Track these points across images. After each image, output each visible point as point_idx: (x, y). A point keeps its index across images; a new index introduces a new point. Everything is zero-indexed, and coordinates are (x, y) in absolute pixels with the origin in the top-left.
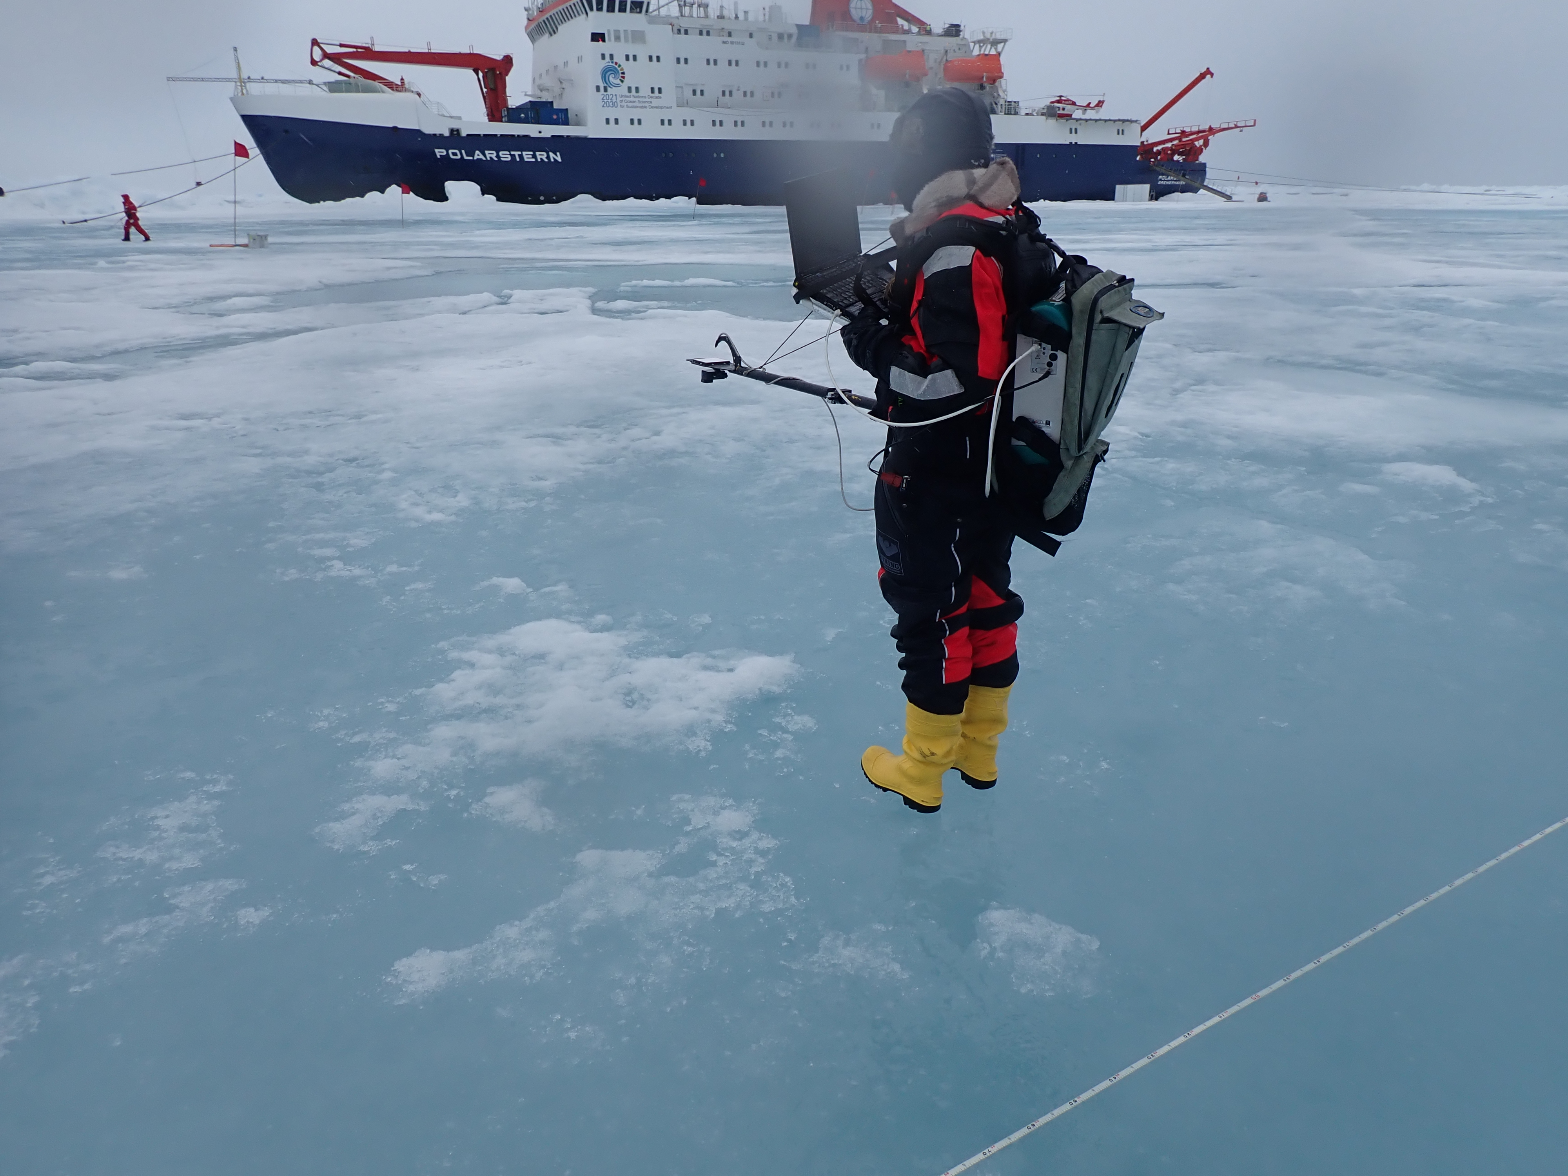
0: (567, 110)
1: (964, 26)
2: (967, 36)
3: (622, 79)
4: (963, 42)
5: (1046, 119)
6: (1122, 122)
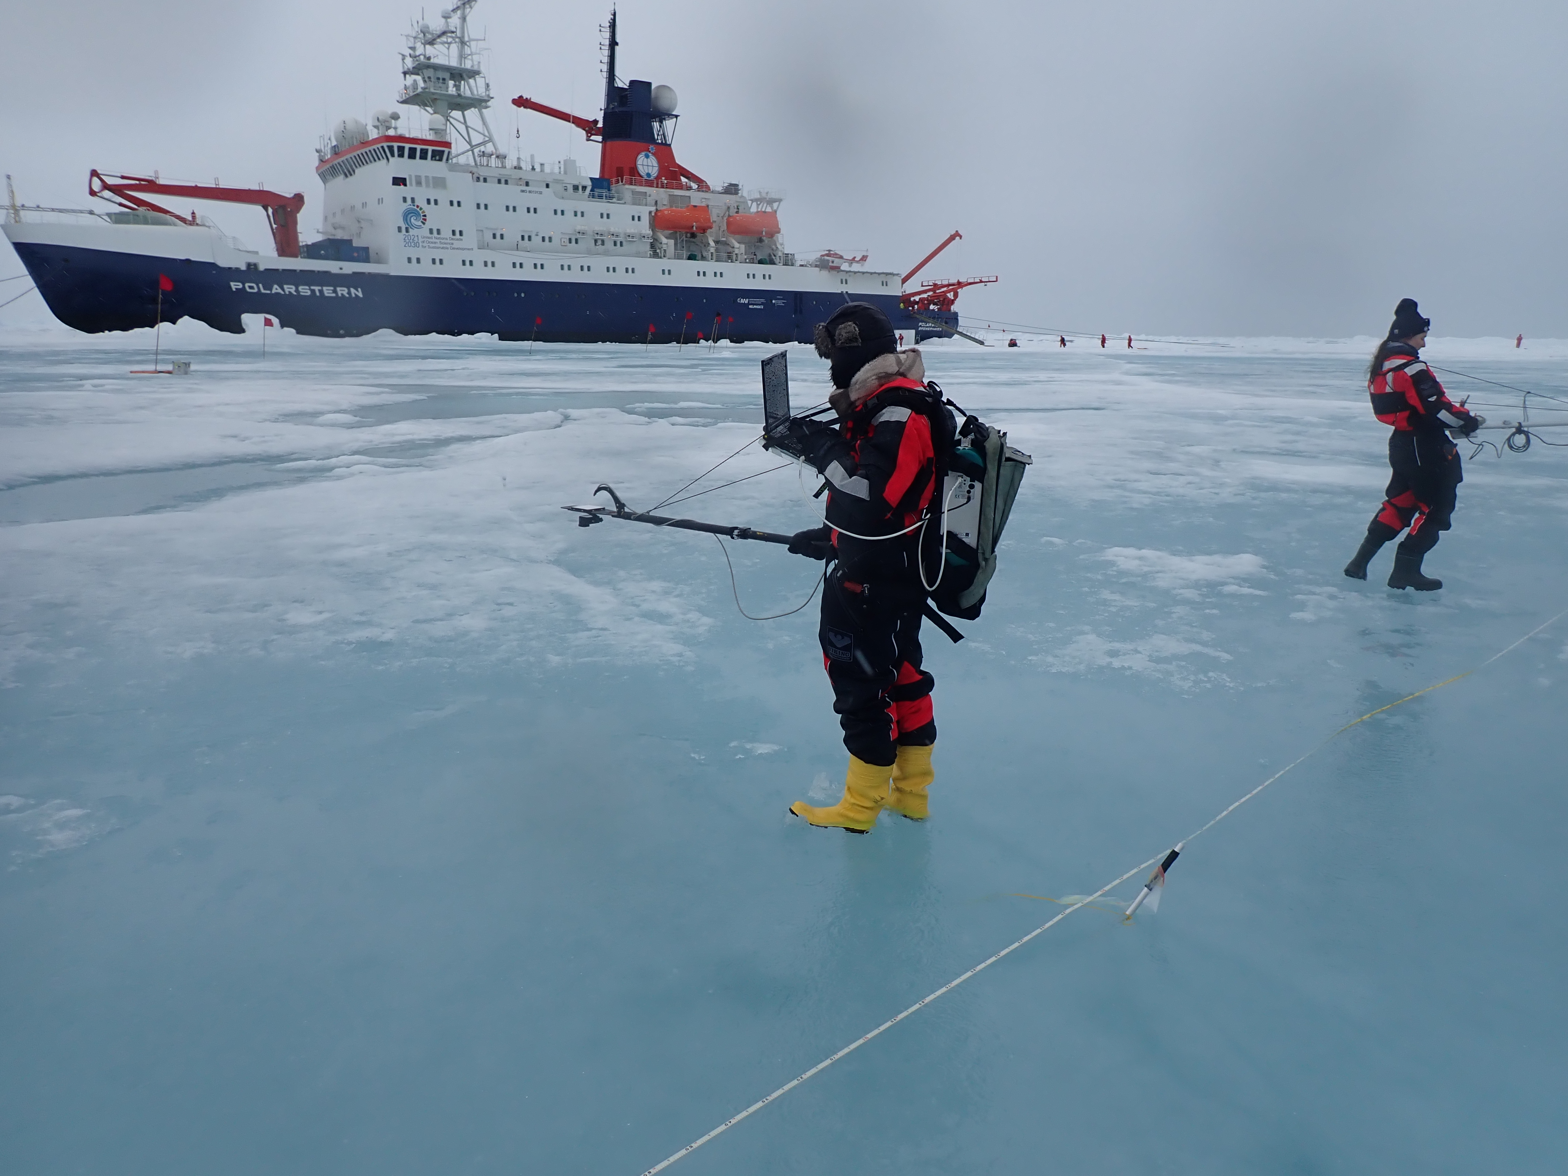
0: (368, 248)
1: (742, 186)
2: (745, 194)
3: (423, 221)
4: (742, 200)
5: (820, 270)
6: (886, 275)
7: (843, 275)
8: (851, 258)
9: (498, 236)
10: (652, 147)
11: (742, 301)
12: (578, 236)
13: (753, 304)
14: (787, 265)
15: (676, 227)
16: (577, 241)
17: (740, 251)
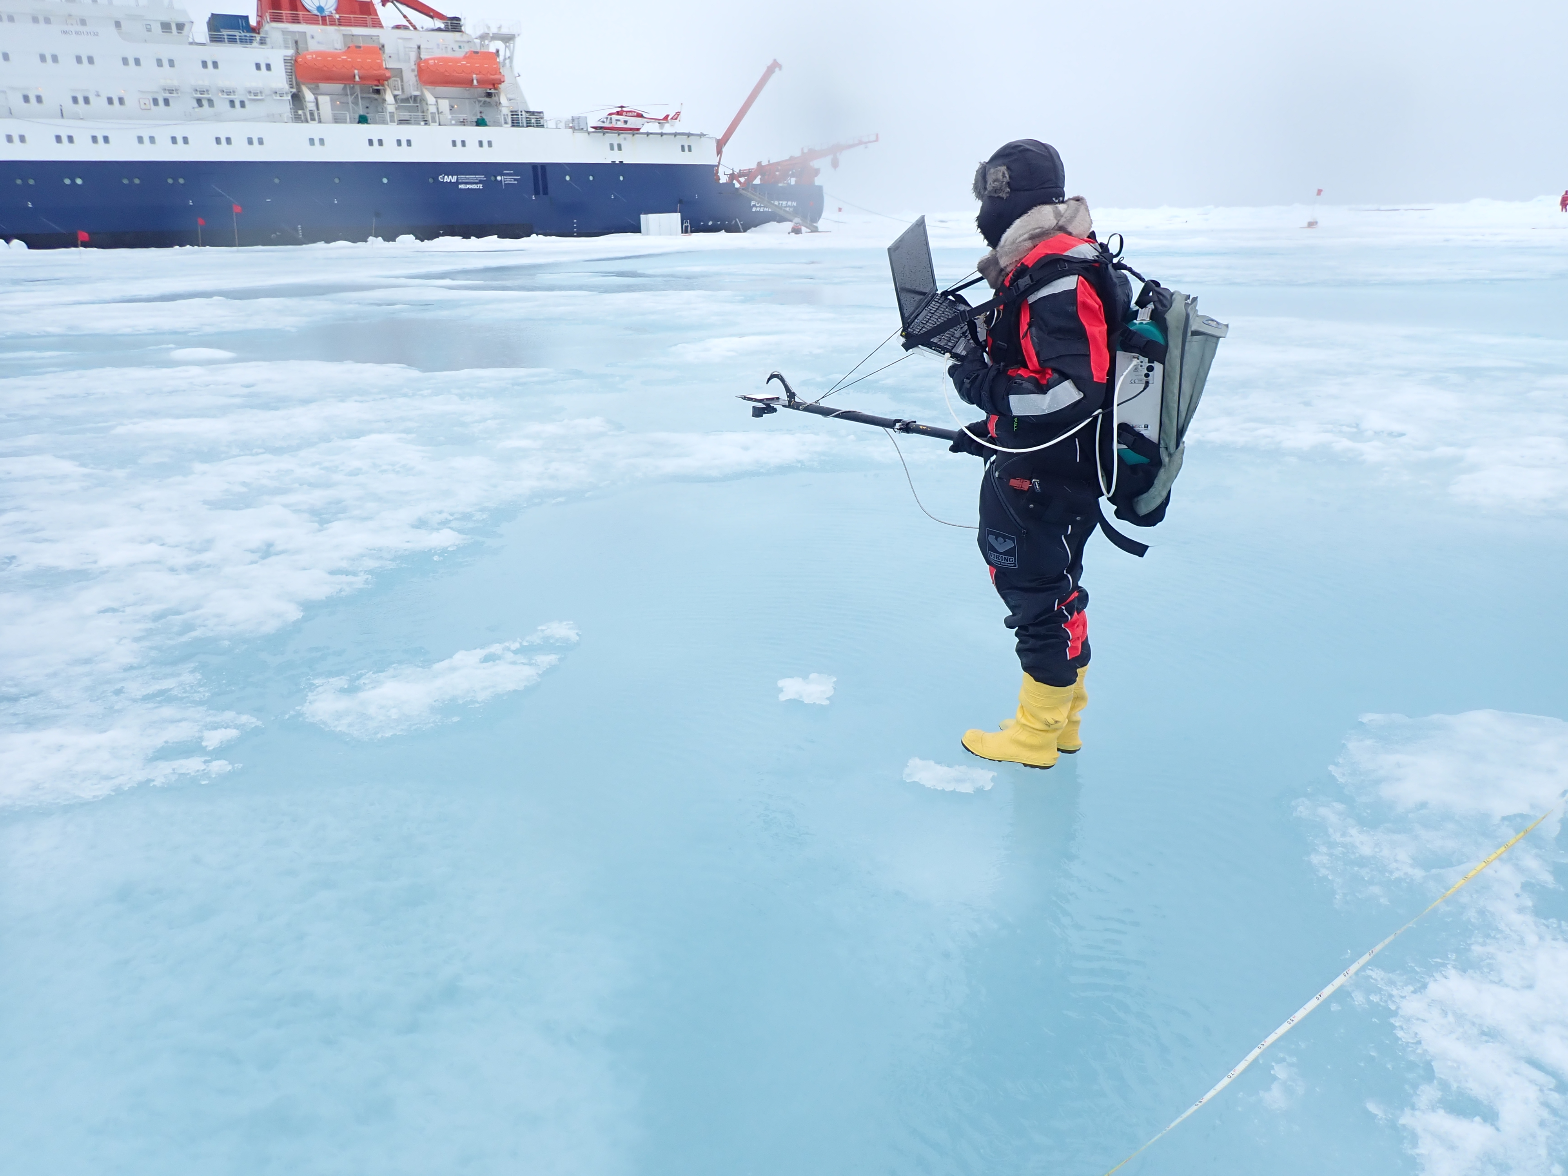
1: (465, 19)
2: (468, 30)
5: (574, 132)
6: (687, 137)
7: (613, 138)
9: (33, 99)
11: (447, 179)
12: (167, 95)
13: (466, 183)
14: (518, 126)
15: (329, 78)
16: (167, 102)
17: (438, 109)
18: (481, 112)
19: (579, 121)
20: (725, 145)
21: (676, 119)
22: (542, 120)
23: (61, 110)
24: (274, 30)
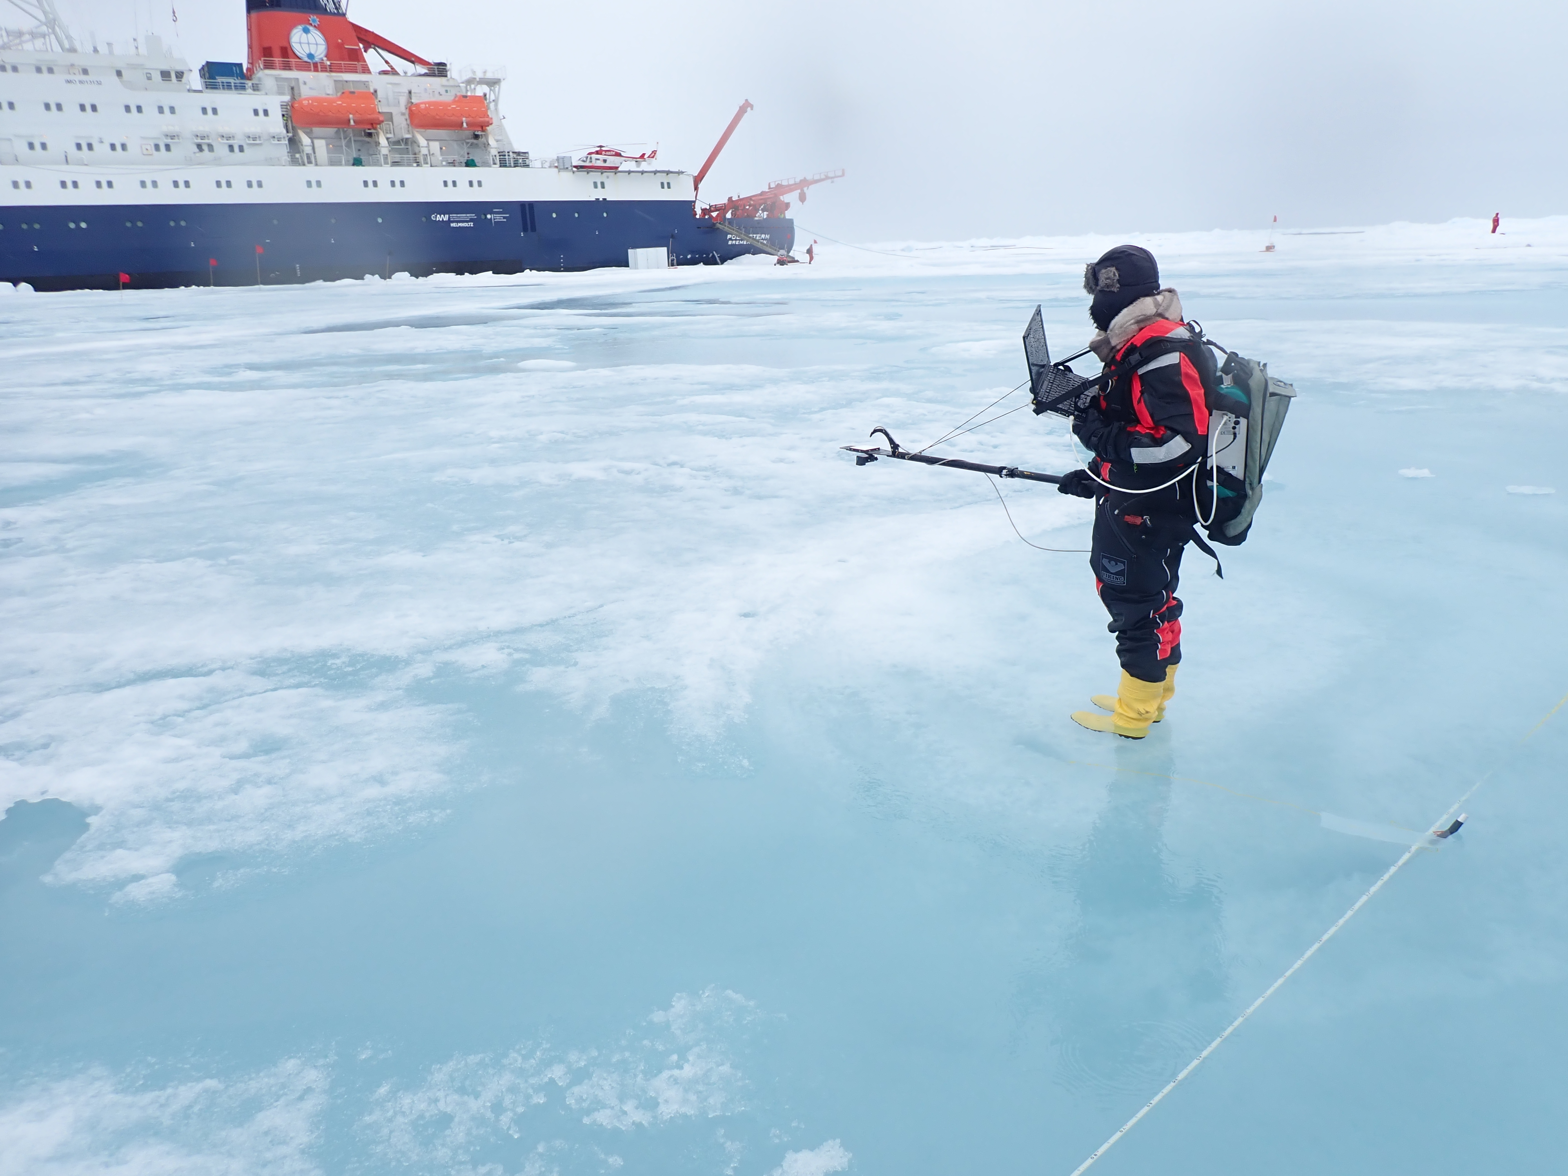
1: (450, 64)
2: (455, 75)
4: (451, 83)
5: (559, 172)
6: (666, 174)
7: (597, 176)
8: (638, 157)
9: (38, 146)
10: (314, 18)
11: (439, 218)
12: (169, 141)
13: (458, 222)
14: (505, 166)
15: (324, 122)
16: (168, 147)
17: (429, 150)
18: (468, 154)
19: (563, 161)
20: (701, 181)
21: (653, 157)
22: (527, 160)
23: (66, 157)
24: (267, 77)
